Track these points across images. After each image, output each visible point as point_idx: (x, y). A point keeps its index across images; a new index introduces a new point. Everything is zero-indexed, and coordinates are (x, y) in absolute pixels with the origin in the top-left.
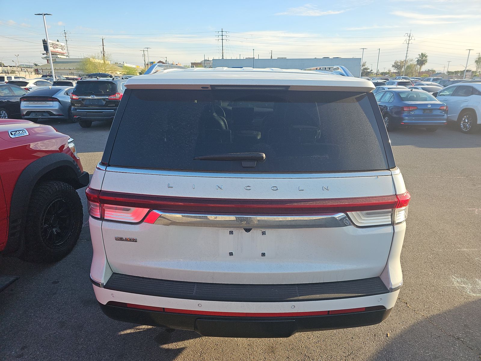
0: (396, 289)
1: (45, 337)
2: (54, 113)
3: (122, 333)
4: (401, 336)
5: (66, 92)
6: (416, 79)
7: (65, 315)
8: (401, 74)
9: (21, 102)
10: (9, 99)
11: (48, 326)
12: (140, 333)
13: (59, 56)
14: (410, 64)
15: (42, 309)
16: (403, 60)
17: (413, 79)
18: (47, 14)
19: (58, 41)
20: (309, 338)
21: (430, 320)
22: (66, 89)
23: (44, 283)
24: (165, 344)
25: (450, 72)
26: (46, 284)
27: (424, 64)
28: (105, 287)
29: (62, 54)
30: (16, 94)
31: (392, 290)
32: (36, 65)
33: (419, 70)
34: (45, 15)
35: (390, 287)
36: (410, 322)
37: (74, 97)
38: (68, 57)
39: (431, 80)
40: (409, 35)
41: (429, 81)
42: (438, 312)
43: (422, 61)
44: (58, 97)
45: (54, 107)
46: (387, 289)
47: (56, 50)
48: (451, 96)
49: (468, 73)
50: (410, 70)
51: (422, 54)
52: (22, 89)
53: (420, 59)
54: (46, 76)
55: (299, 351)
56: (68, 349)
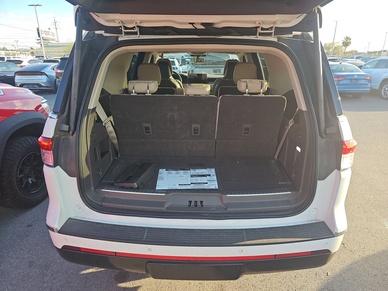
0: (341, 234)
1: (14, 275)
2: (43, 85)
3: (85, 272)
4: (341, 275)
5: (52, 67)
6: (342, 57)
7: (35, 255)
8: (330, 54)
9: (15, 76)
10: (6, 74)
11: (19, 265)
12: (101, 272)
13: (50, 41)
14: (337, 45)
15: (15, 250)
16: (331, 43)
17: (340, 58)
18: (38, 5)
20: (256, 277)
21: (366, 259)
22: (53, 66)
23: (19, 227)
24: (123, 282)
25: (370, 52)
26: (21, 227)
27: (349, 45)
28: (59, 232)
29: (53, 40)
30: (12, 70)
31: (338, 235)
32: (32, 49)
33: (344, 50)
34: (36, 5)
35: (336, 231)
36: (348, 262)
37: (58, 71)
38: (57, 42)
39: (355, 58)
40: (336, 21)
41: (353, 59)
42: (373, 253)
43: (346, 43)
44: (46, 72)
45: (42, 80)
46: (333, 234)
47: (48, 37)
48: (374, 68)
49: (384, 53)
50: (337, 51)
51: (347, 37)
52: (18, 66)
53: (345, 41)
54: (39, 57)
55: (247, 289)
56: (34, 287)
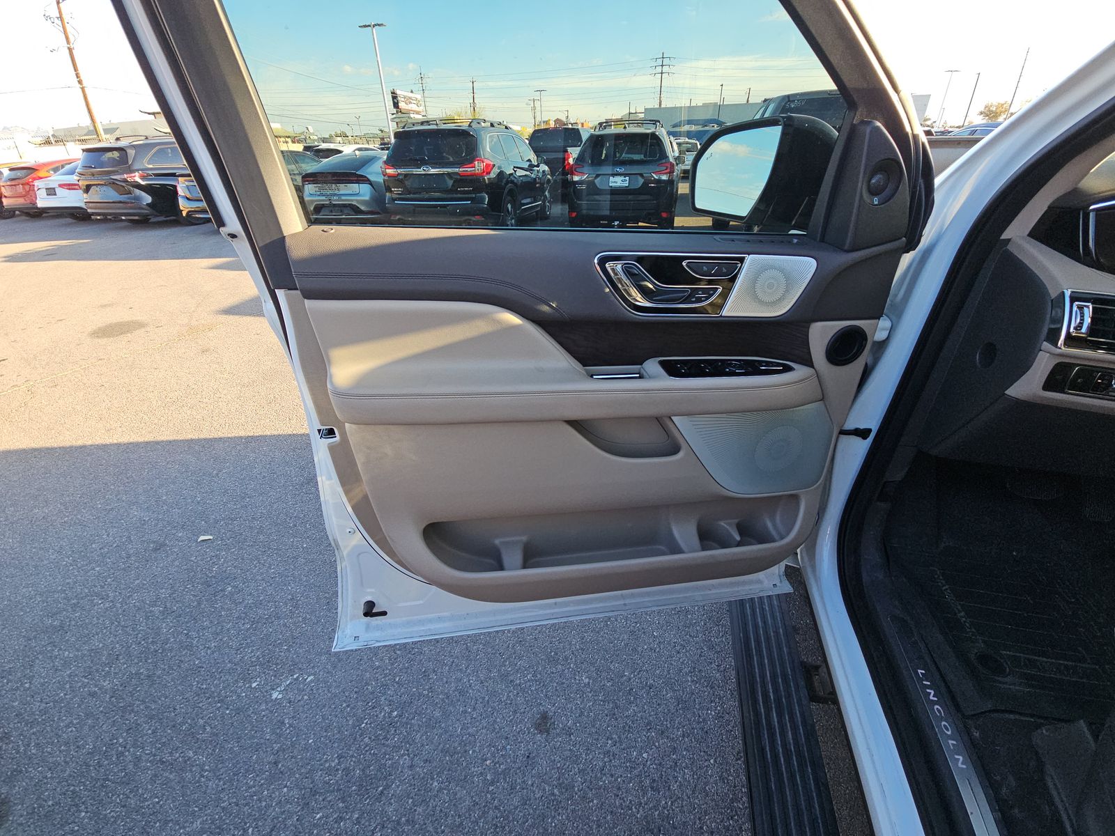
2: (363, 208)
9: (303, 185)
13: (412, 116)
18: (377, 25)
19: (412, 92)
32: (382, 131)
34: (374, 26)
37: (390, 171)
44: (369, 174)
45: (361, 196)
47: (410, 106)
